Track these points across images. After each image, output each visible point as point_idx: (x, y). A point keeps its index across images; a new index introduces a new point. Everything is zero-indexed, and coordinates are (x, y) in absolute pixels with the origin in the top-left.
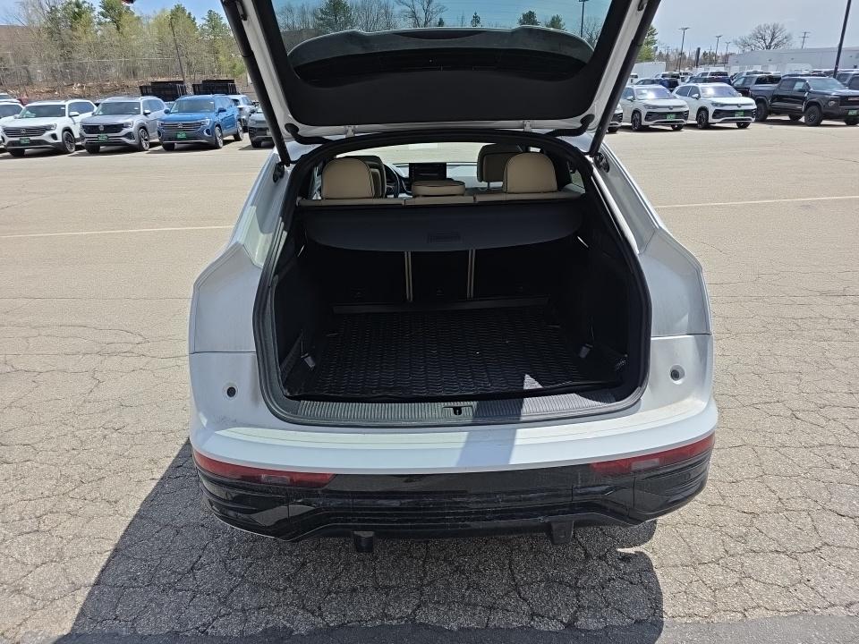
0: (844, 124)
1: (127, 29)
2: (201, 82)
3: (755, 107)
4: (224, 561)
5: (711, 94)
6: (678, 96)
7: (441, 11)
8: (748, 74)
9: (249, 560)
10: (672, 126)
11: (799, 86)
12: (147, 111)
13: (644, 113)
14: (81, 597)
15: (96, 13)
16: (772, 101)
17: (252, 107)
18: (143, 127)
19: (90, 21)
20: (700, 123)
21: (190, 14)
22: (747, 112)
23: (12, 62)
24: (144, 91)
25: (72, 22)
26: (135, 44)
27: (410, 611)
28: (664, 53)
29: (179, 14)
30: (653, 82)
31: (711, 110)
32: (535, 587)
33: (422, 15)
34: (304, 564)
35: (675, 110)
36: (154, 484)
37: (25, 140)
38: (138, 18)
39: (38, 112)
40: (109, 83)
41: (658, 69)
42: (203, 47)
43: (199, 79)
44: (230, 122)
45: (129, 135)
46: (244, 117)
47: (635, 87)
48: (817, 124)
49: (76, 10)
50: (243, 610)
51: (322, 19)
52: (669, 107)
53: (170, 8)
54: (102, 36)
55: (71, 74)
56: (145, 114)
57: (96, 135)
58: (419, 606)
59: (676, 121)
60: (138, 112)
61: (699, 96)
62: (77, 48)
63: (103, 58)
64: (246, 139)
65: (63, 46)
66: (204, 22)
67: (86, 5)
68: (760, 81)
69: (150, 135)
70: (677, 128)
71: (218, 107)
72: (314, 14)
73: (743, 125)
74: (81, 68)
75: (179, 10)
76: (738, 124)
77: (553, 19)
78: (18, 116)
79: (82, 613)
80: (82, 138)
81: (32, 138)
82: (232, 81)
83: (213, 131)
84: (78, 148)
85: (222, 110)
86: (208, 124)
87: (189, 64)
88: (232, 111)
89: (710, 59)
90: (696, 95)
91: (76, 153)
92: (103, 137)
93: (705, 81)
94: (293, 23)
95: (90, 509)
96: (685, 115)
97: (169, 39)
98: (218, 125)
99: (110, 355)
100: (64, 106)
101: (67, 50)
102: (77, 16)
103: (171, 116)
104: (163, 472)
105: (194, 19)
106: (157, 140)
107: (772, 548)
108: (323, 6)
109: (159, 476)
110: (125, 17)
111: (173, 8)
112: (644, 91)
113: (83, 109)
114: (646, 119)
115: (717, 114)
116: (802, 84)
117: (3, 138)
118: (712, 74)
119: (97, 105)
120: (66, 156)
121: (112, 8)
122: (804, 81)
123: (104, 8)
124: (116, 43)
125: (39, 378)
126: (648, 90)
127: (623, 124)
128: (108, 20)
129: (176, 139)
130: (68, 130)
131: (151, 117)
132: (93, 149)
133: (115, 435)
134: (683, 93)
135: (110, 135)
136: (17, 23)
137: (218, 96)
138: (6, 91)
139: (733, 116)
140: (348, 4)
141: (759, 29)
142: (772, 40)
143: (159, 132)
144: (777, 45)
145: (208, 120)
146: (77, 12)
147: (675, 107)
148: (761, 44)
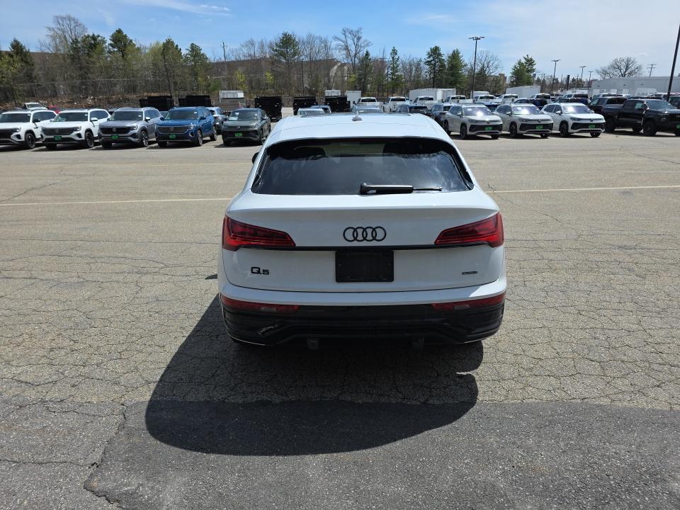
0: (674, 135)
1: (129, 56)
2: (184, 97)
3: (604, 121)
4: (231, 373)
5: (570, 111)
6: (545, 112)
7: (367, 45)
8: (604, 96)
9: (245, 373)
10: (541, 135)
11: (638, 106)
12: (148, 118)
13: (519, 124)
14: (153, 386)
15: (107, 44)
16: (619, 117)
17: (224, 117)
18: (143, 129)
19: (103, 50)
20: (562, 132)
21: (177, 46)
22: (598, 125)
23: (42, 80)
24: (143, 103)
25: (89, 51)
26: (135, 68)
27: (336, 396)
28: (541, 79)
29: (170, 46)
30: (527, 102)
31: (571, 123)
32: (407, 387)
33: (352, 48)
34: (276, 375)
35: (542, 123)
36: (185, 339)
37: (58, 137)
38: (139, 49)
39: (68, 117)
40: (114, 97)
41: (533, 92)
42: (186, 71)
43: (184, 94)
44: (208, 127)
45: (134, 135)
46: (218, 123)
47: (513, 105)
48: (653, 135)
49: (93, 42)
50: (244, 393)
51: (276, 50)
52: (538, 120)
53: (163, 41)
54: (111, 62)
55: (86, 89)
56: (146, 120)
57: (110, 135)
58: (341, 394)
59: (543, 131)
60: (141, 119)
61: (562, 113)
62: (92, 70)
63: (110, 78)
64: (219, 139)
65: (81, 68)
66: (187, 52)
67: (100, 38)
68: (611, 101)
69: (149, 135)
70: (544, 136)
71: (200, 116)
72: (271, 46)
73: (595, 135)
74: (95, 85)
75: (170, 43)
76: (592, 134)
77: (454, 52)
78: (53, 120)
79: (155, 392)
80: (100, 137)
81: (63, 136)
82: (209, 97)
83: (196, 134)
84: (96, 144)
85: (203, 118)
86: (192, 128)
87: (175, 83)
88: (210, 119)
89: (578, 84)
90: (560, 112)
91: (94, 148)
92: (115, 137)
93: (568, 101)
94: (254, 52)
95: (150, 349)
96: (550, 126)
97: (161, 64)
98: (200, 129)
99: (145, 274)
100: (87, 113)
101: (84, 71)
102: (93, 46)
103: (165, 122)
104: (189, 333)
105: (180, 49)
106: (155, 139)
107: (546, 374)
108: (278, 41)
109: (187, 335)
110: (128, 48)
111: (165, 41)
112: (519, 108)
113: (100, 115)
114: (520, 129)
115: (575, 126)
116: (641, 104)
117: (41, 135)
118: (576, 96)
119: (111, 113)
120: (87, 150)
121: (119, 41)
122: (643, 102)
123: (113, 41)
124: (121, 67)
125: (103, 285)
126: (522, 107)
127: (503, 132)
128: (116, 50)
129: (169, 139)
130: (89, 131)
131: (151, 122)
132: (107, 146)
133: (157, 315)
134: (549, 110)
135: (120, 135)
136: (47, 51)
137: (199, 108)
138: (37, 101)
139: (587, 128)
140: (297, 40)
141: (616, 61)
142: (626, 69)
143: (156, 134)
144: (630, 74)
145: (193, 125)
146: (93, 44)
147: (542, 120)
148: (617, 73)
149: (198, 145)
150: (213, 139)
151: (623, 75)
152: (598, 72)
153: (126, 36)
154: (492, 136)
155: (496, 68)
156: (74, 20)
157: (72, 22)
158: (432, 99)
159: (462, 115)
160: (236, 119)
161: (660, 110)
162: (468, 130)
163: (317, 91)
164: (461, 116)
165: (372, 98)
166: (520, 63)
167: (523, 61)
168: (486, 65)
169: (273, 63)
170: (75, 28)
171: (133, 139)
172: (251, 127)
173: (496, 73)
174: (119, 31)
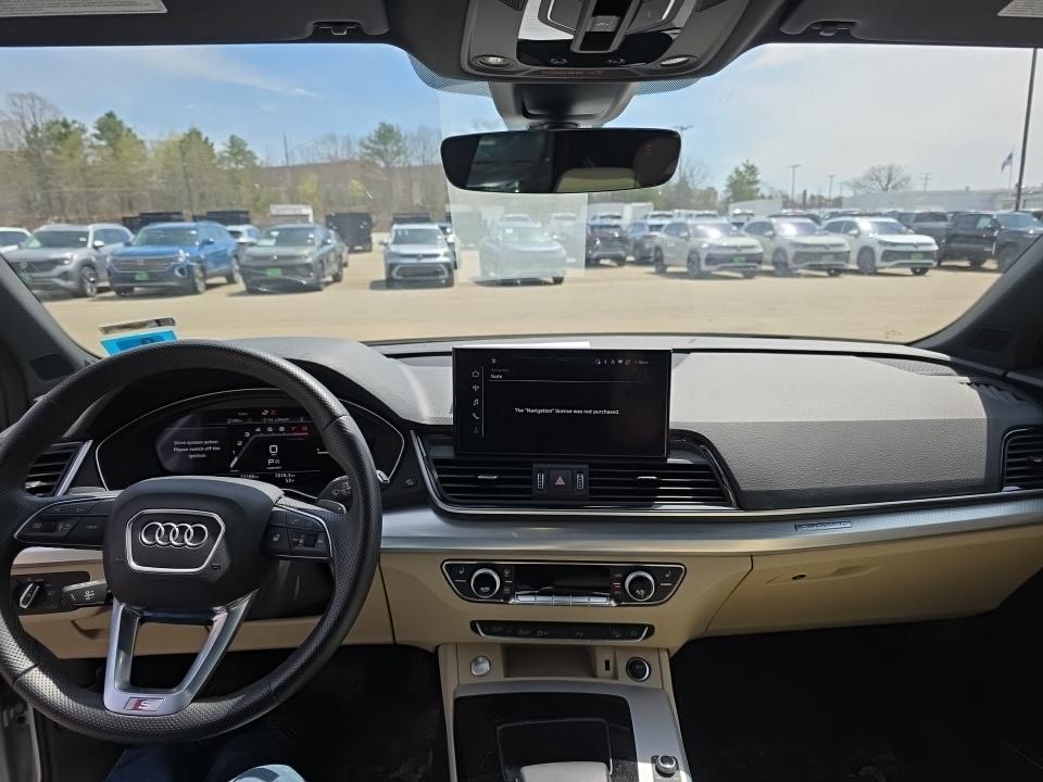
1: (125, 153)
2: (204, 214)
3: (935, 248)
6: (829, 233)
11: (984, 223)
12: (98, 243)
13: (791, 252)
15: (88, 135)
16: (948, 241)
18: (88, 265)
19: (80, 143)
20: (863, 267)
21: (207, 139)
22: (927, 254)
25: (56, 144)
26: (134, 171)
29: (194, 138)
31: (879, 250)
35: (832, 250)
38: (142, 142)
42: (222, 177)
44: (220, 258)
45: (65, 275)
49: (63, 130)
51: (369, 147)
53: (182, 131)
54: (93, 162)
56: (96, 248)
59: (833, 265)
60: (84, 244)
61: (859, 233)
62: (57, 174)
63: (91, 188)
66: (224, 148)
67: (76, 125)
68: (921, 218)
69: (98, 276)
70: (835, 273)
71: (201, 238)
72: (362, 144)
73: (920, 271)
74: (62, 198)
75: (195, 134)
76: (914, 270)
83: (191, 271)
85: (208, 243)
86: (182, 260)
88: (225, 245)
90: (856, 232)
92: (25, 278)
94: (336, 152)
96: (844, 257)
97: (177, 166)
98: (199, 262)
101: (46, 176)
102: (62, 138)
103: (132, 249)
105: (212, 145)
106: (107, 284)
108: (372, 134)
110: (124, 140)
111: (187, 132)
114: (793, 261)
115: (887, 256)
116: (988, 220)
121: (109, 129)
122: (990, 216)
123: (99, 129)
127: (764, 267)
128: (103, 143)
129: (133, 281)
131: (103, 251)
134: (834, 229)
135: (36, 275)
139: (909, 258)
140: (403, 134)
141: (873, 170)
142: (889, 182)
143: (109, 273)
144: (894, 187)
145: (183, 255)
146: (64, 133)
147: (832, 245)
148: (876, 186)
149: (194, 291)
150: (231, 280)
151: (886, 189)
152: (848, 184)
153: (120, 123)
154: (743, 272)
155: (704, 178)
156: (40, 99)
157: (37, 102)
158: (619, 217)
159: (689, 236)
160: (271, 243)
161: (1022, 229)
162: (703, 262)
163: (434, 209)
164: (687, 238)
165: (523, 215)
166: (737, 172)
167: (742, 169)
168: (688, 174)
169: (363, 167)
170: (41, 110)
171: (62, 283)
172: (300, 257)
173: (703, 186)
174: (110, 115)
